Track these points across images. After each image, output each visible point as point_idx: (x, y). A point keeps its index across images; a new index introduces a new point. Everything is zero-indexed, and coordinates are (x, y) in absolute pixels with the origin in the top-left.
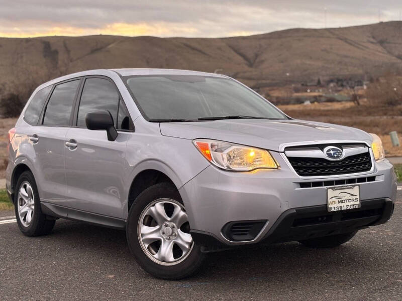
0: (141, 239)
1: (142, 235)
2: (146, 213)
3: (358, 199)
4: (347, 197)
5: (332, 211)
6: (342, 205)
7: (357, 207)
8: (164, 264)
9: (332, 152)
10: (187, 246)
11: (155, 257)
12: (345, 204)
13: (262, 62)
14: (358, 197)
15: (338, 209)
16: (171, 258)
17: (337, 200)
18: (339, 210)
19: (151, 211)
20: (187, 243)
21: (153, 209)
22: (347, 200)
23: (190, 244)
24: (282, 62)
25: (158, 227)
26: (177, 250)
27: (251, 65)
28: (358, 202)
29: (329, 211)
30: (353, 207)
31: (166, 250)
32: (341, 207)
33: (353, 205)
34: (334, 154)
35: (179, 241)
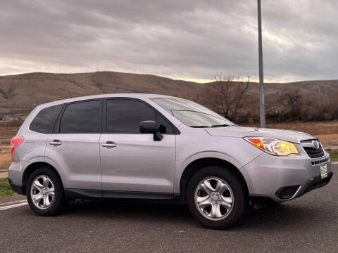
0: (198, 206)
1: (198, 203)
2: (198, 188)
8: (215, 219)
10: (229, 206)
11: (209, 216)
13: (15, 95)
16: (219, 215)
19: (202, 187)
20: (229, 203)
21: (203, 185)
23: (231, 204)
24: (30, 96)
25: (208, 196)
26: (223, 209)
27: (6, 98)
31: (216, 210)
35: (224, 203)
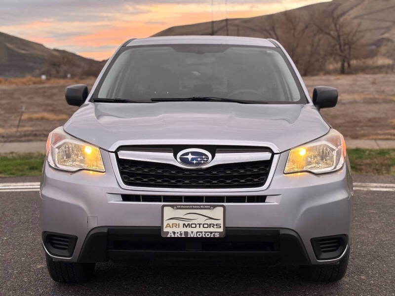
3: (222, 225)
4: (202, 220)
5: (169, 236)
6: (189, 230)
7: (217, 235)
9: (190, 157)
12: (195, 230)
14: (221, 222)
15: (181, 234)
17: (181, 223)
18: (183, 236)
22: (200, 224)
28: (221, 230)
29: (163, 236)
30: (208, 236)
32: (186, 233)
33: (211, 233)
34: (193, 159)
